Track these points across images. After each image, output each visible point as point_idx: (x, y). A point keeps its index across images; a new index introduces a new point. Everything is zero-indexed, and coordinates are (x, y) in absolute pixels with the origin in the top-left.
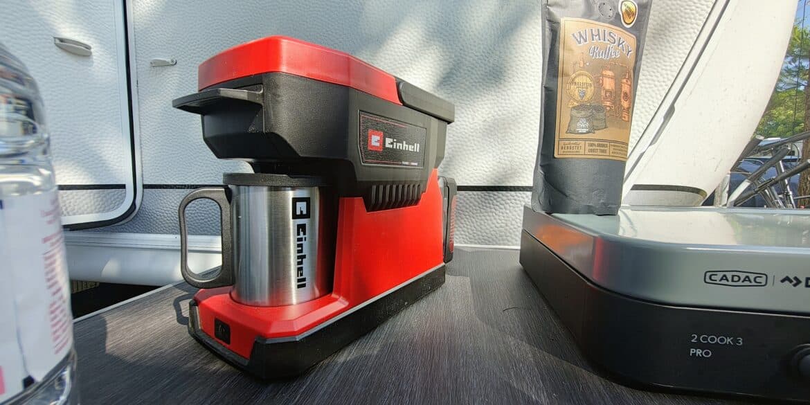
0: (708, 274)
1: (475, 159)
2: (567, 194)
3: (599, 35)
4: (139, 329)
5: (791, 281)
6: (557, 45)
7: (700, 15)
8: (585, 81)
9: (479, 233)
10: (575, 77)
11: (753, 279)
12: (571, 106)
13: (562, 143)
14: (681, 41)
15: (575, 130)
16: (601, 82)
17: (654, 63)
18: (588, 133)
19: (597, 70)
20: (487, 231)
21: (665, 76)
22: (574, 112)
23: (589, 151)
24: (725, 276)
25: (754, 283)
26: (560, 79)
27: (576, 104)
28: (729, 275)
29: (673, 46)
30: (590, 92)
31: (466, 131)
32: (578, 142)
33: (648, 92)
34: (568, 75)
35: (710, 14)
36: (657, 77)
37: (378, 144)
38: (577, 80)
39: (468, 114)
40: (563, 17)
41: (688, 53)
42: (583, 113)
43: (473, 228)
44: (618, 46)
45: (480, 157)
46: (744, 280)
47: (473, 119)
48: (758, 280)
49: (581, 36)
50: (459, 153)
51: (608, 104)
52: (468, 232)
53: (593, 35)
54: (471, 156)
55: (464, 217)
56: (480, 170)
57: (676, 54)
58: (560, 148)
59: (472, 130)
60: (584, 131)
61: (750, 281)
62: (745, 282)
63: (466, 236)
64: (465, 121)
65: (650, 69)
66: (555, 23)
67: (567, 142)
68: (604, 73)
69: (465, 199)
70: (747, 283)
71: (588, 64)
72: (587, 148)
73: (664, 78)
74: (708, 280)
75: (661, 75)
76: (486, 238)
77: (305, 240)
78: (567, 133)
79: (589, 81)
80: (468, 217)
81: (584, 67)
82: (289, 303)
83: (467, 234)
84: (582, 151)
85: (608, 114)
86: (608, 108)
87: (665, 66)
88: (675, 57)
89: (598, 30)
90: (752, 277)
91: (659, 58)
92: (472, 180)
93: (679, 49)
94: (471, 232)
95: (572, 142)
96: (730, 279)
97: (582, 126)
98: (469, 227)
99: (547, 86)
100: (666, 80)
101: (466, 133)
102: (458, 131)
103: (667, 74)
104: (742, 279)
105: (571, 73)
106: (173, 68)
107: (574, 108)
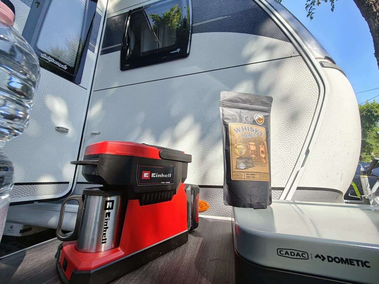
0: (279, 250)
1: (217, 173)
2: (239, 197)
3: (246, 129)
4: (37, 259)
5: (320, 258)
6: (228, 133)
7: (311, 111)
8: (241, 147)
9: (222, 210)
10: (237, 146)
11: (301, 255)
12: (236, 158)
13: (234, 173)
14: (305, 121)
15: (239, 168)
16: (249, 147)
17: (295, 131)
18: (245, 169)
19: (246, 142)
20: (226, 209)
21: (301, 136)
22: (238, 160)
23: (247, 177)
24: (287, 252)
25: (302, 257)
26: (230, 146)
27: (238, 157)
28: (289, 252)
29: (302, 124)
30: (244, 151)
31: (213, 160)
32: (241, 173)
33: (294, 143)
34: (234, 145)
35: (315, 110)
36: (297, 136)
37: (148, 176)
38: (237, 147)
39: (213, 153)
40: (230, 123)
41: (310, 126)
42: (242, 160)
43: (219, 207)
44: (256, 132)
45: (220, 172)
46: (297, 256)
47: (216, 155)
48: (304, 255)
49: (238, 130)
50: (210, 170)
51: (254, 156)
52: (216, 209)
53: (243, 129)
54: (216, 171)
55: (214, 201)
56: (221, 178)
57: (304, 127)
58: (233, 176)
59: (216, 160)
60: (243, 168)
61: (299, 255)
62: (298, 256)
63: (215, 211)
64: (212, 156)
65: (293, 133)
66: (227, 125)
67: (236, 173)
68: (250, 143)
69: (214, 192)
70: (298, 257)
71: (242, 140)
72: (246, 176)
73: (301, 137)
74: (279, 254)
75: (299, 136)
76: (225, 213)
77: (109, 220)
78: (235, 169)
79: (243, 147)
80: (216, 201)
81: (240, 142)
82: (100, 251)
83: (216, 210)
84: (243, 177)
85: (254, 161)
86: (254, 158)
87: (300, 131)
88: (304, 128)
89: (245, 127)
90: (300, 253)
91: (297, 129)
92: (217, 183)
93: (305, 124)
94: (218, 210)
95: (238, 173)
96: (290, 254)
97: (242, 166)
98: (217, 207)
99: (226, 149)
100: (302, 137)
101: (213, 161)
102: (209, 160)
103: (302, 135)
104: (296, 254)
105: (234, 143)
106: (98, 135)
107: (238, 158)
